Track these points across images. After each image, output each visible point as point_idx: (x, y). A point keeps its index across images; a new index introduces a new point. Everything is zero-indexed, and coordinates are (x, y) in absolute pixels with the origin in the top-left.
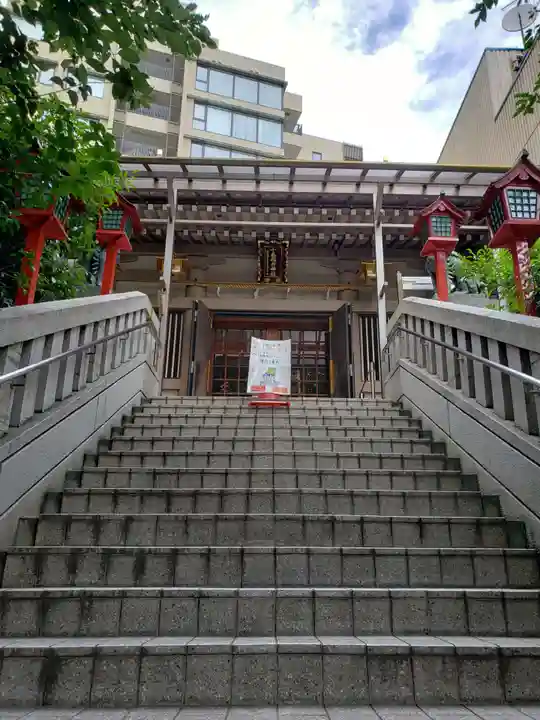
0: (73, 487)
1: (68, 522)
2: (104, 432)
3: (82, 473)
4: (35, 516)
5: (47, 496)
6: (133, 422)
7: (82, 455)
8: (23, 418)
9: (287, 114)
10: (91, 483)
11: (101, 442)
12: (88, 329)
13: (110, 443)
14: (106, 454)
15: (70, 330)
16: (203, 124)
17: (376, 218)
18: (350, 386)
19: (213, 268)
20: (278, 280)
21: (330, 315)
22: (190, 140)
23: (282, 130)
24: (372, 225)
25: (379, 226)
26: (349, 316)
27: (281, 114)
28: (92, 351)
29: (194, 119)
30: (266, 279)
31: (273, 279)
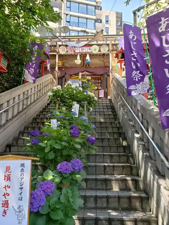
0: (38, 117)
1: (38, 123)
2: (44, 107)
3: (40, 115)
4: (32, 122)
5: (33, 119)
6: (48, 107)
7: (39, 112)
9: (96, 3)
10: (41, 116)
11: (46, 106)
13: (45, 109)
14: (44, 111)
15: (32, 88)
17: (110, 50)
18: (106, 94)
19: (70, 63)
20: (88, 65)
21: (102, 75)
22: (66, 15)
23: (95, 9)
24: (109, 52)
25: (111, 52)
26: (106, 76)
27: (94, 4)
28: (40, 91)
29: (67, 7)
30: (85, 65)
31: (86, 65)
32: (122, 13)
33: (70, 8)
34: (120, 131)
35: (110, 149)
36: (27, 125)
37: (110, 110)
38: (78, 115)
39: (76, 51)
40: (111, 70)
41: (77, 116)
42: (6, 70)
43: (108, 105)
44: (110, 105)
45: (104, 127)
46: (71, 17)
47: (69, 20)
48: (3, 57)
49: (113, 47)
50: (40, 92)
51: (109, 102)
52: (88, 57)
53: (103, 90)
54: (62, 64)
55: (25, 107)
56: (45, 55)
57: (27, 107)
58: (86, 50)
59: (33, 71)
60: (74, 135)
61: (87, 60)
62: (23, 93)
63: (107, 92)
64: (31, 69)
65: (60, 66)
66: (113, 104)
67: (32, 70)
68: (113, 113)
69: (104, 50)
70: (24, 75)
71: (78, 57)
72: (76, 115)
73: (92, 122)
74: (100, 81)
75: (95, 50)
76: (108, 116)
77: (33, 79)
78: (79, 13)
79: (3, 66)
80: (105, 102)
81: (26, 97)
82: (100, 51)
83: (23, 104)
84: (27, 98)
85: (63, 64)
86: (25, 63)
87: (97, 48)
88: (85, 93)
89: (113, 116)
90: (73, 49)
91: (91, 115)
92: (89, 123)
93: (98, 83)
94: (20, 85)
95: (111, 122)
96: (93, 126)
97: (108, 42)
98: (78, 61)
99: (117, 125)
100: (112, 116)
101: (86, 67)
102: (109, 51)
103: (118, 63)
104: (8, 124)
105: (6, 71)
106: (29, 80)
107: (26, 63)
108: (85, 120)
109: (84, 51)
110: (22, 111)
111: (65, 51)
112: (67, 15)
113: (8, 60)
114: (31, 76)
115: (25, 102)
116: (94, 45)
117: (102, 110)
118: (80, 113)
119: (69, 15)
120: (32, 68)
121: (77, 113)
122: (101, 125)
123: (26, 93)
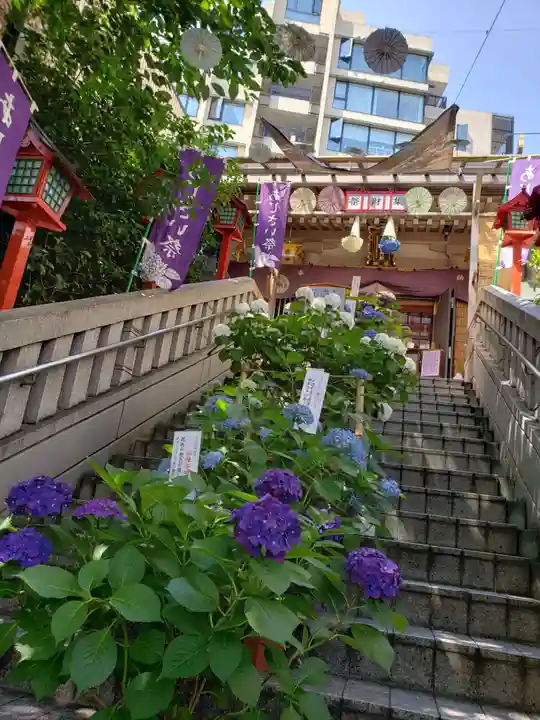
4: (146, 439)
8: (142, 371)
9: (431, 87)
12: (197, 308)
15: (167, 312)
16: (344, 102)
17: (474, 207)
18: (447, 368)
19: (326, 252)
20: (386, 263)
21: (435, 298)
22: (330, 120)
23: (425, 104)
24: (470, 214)
25: (476, 214)
26: (452, 300)
27: (424, 87)
28: (200, 325)
29: (335, 98)
30: (375, 263)
31: (382, 263)
32: (513, 118)
33: (346, 99)
34: (517, 521)
35: (469, 610)
36: (125, 451)
37: (468, 423)
38: (316, 422)
39: (350, 207)
40: (477, 275)
41: (311, 429)
42: (60, 223)
43: (456, 401)
44: (464, 402)
45: (438, 495)
46: (346, 128)
47: (339, 136)
48: (53, 172)
49: (486, 200)
50: (200, 334)
51: (462, 393)
52: (390, 230)
53: (439, 351)
54: (300, 255)
55: (124, 377)
56: (238, 209)
57: (136, 377)
58: (384, 203)
59: (178, 249)
60: (254, 540)
61: (387, 238)
62: (126, 322)
63: (454, 359)
64: (169, 237)
65: (291, 262)
66: (478, 400)
67: (173, 246)
68: (480, 436)
69: (453, 205)
70: (140, 261)
71: (356, 229)
72: (310, 420)
73: (382, 466)
74: (426, 320)
75: (418, 204)
76: (459, 445)
77: (173, 277)
78: (371, 114)
79: (49, 205)
80: (446, 392)
81: (133, 337)
82: (435, 206)
83: (118, 368)
84: (140, 346)
85: (303, 255)
86: (151, 220)
87: (427, 198)
88: (366, 339)
89: (481, 448)
90: (339, 199)
91: (383, 434)
92: (370, 469)
93: (420, 328)
94: (124, 291)
95: (474, 478)
96: (391, 485)
97: (469, 179)
98: (354, 241)
99: (499, 494)
100: (478, 452)
101: (379, 269)
102: (469, 209)
103: (503, 246)
104: (30, 438)
105: (59, 227)
106: (155, 279)
107: (155, 220)
108: (348, 450)
109: (379, 207)
110: (108, 391)
111: (310, 204)
112: (334, 120)
113: (75, 190)
114: (165, 266)
115: (129, 359)
116: (413, 187)
117: (434, 421)
118: (332, 417)
119: (342, 120)
120: (175, 236)
121: (316, 413)
122: (425, 483)
123: (138, 324)
